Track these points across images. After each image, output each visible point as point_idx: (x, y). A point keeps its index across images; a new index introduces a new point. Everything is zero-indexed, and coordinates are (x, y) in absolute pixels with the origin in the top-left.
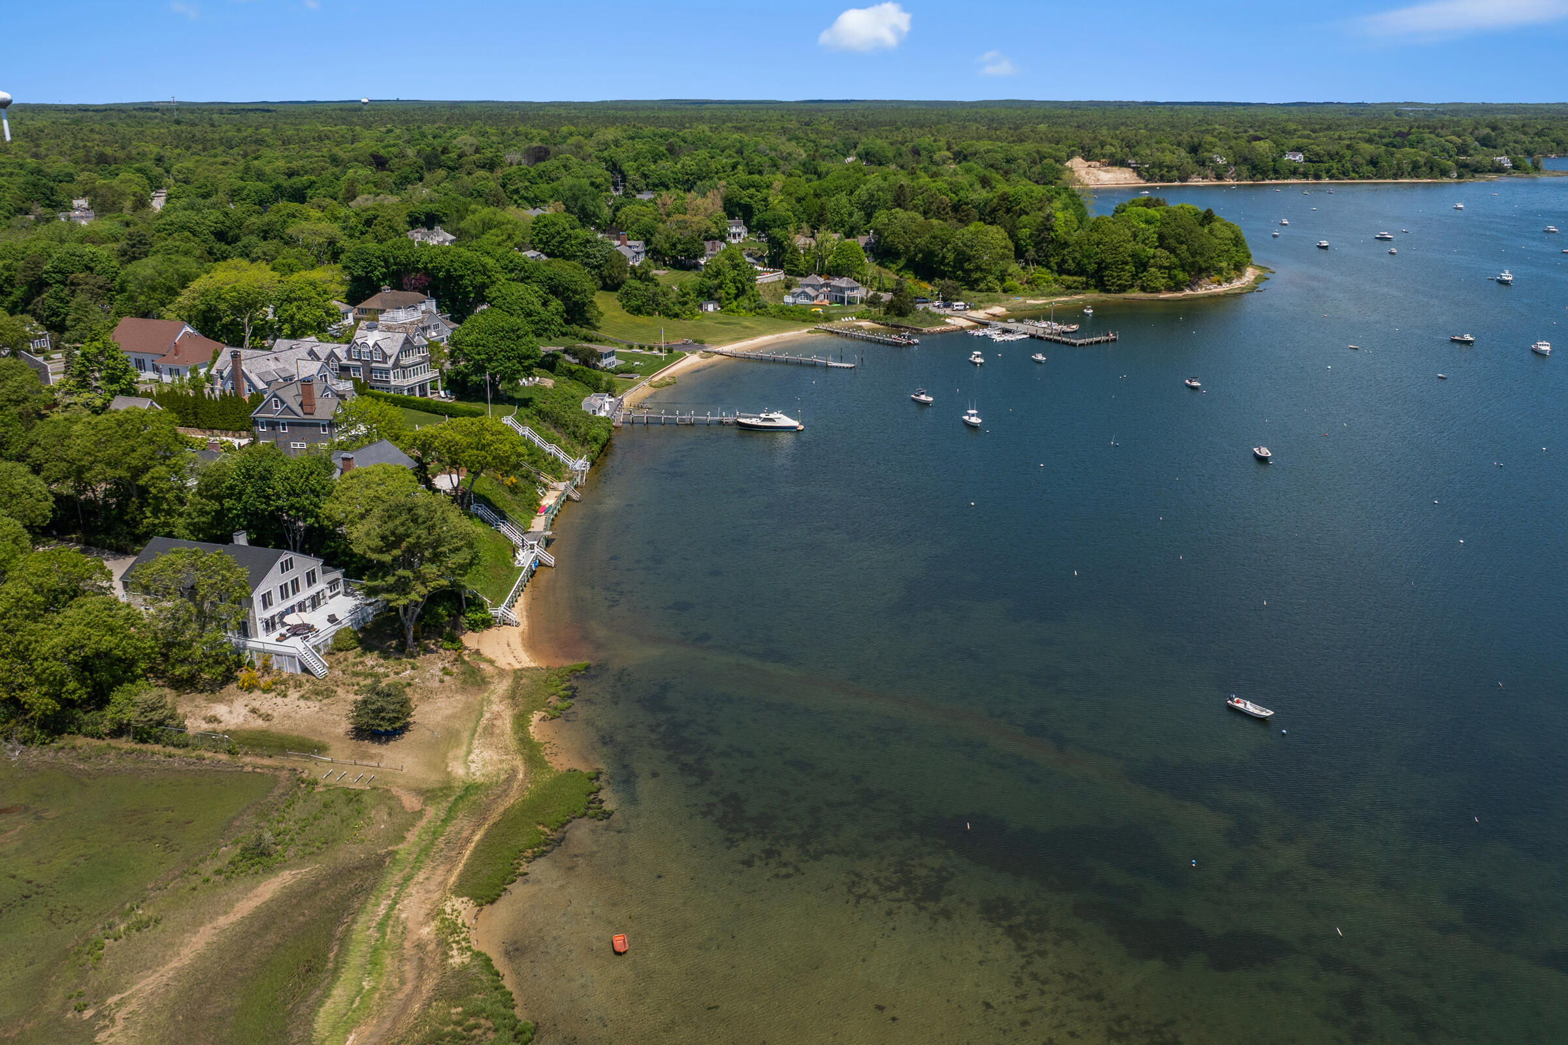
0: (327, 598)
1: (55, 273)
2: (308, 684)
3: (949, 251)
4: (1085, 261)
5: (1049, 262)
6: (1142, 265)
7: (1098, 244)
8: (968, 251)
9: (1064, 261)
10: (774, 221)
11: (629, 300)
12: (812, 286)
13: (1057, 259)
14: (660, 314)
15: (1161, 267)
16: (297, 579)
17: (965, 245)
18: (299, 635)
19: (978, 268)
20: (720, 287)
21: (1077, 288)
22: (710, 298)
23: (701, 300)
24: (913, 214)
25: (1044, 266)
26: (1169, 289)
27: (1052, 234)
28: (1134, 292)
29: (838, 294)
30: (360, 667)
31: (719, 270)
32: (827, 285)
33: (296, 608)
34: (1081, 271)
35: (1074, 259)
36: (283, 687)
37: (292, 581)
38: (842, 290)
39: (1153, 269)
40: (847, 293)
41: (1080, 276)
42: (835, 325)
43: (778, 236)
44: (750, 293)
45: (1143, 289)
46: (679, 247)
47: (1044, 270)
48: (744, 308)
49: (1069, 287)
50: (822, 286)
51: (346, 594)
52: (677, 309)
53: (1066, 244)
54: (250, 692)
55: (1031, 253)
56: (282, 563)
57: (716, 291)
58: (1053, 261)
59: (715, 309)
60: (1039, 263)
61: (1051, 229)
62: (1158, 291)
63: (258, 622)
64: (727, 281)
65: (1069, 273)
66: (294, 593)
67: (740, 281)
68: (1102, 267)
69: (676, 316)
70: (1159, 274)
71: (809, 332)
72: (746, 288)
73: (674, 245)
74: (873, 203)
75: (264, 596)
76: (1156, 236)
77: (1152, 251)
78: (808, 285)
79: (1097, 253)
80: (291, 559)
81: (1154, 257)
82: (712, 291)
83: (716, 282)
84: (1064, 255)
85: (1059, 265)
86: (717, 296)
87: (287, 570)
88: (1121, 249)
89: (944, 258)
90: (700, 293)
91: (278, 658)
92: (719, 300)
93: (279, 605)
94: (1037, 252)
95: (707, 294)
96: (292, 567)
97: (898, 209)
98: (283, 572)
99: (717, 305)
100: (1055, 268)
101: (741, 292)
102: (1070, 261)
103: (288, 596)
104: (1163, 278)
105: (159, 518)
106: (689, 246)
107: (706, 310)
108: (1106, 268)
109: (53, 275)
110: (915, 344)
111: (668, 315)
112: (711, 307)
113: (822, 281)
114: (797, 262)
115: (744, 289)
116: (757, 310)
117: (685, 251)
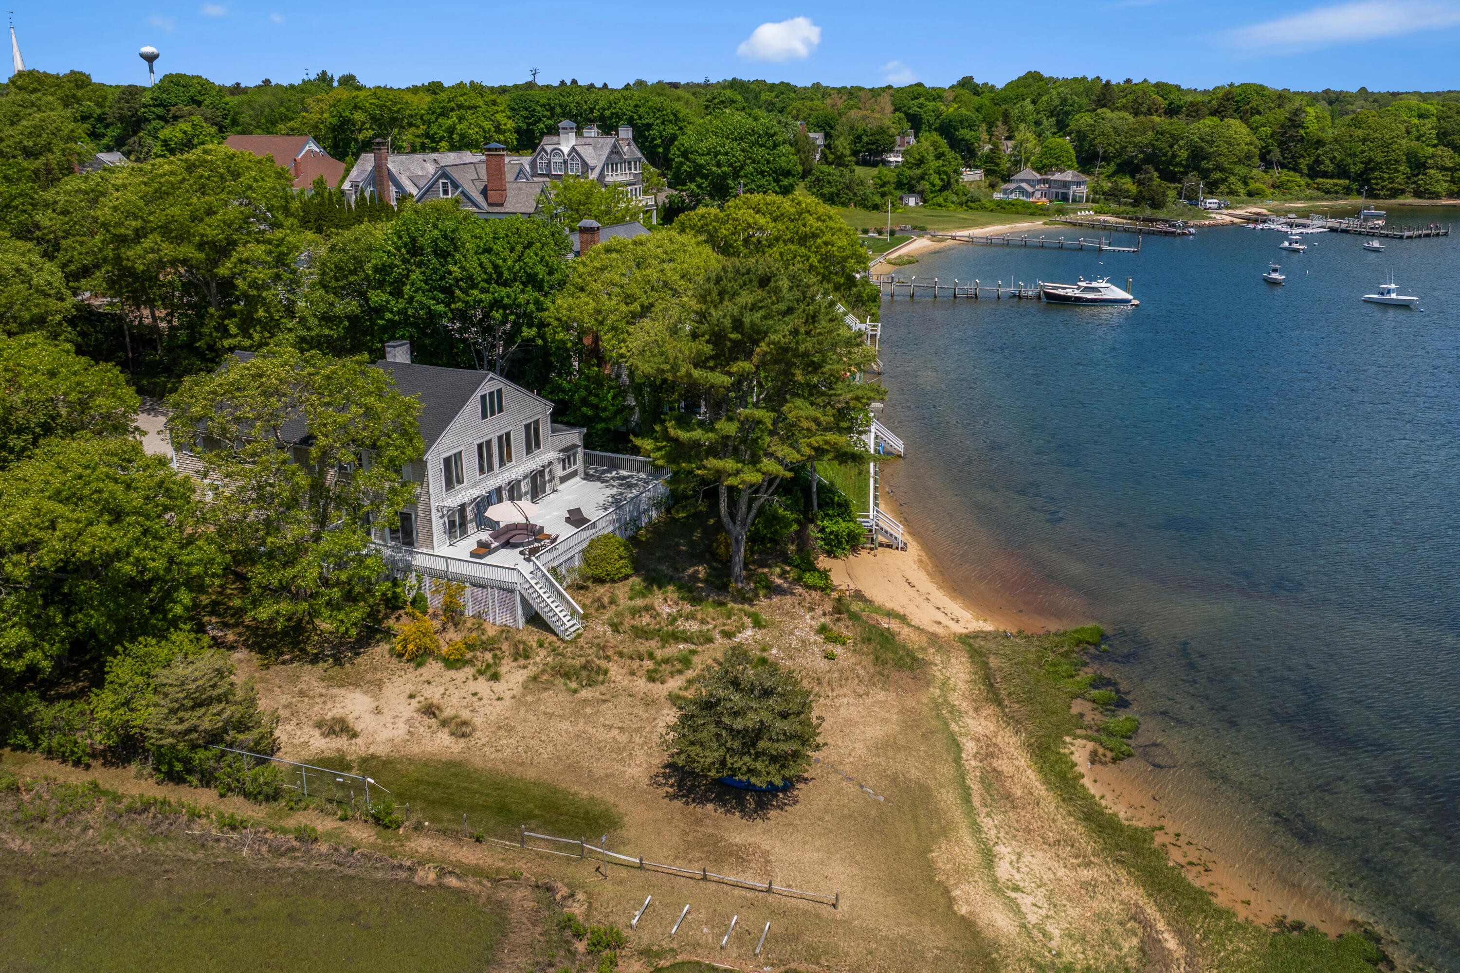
0: (557, 480)
1: (155, 106)
2: (543, 653)
3: (1181, 148)
4: (1349, 160)
5: (1297, 164)
6: (1418, 165)
7: (1364, 141)
8: (1207, 148)
9: (1317, 162)
10: (961, 122)
11: (821, 188)
12: (1027, 181)
13: (1309, 160)
14: (857, 205)
15: (1444, 169)
16: (508, 435)
17: (1202, 140)
18: (514, 546)
19: (1220, 168)
20: (922, 178)
21: (1337, 192)
22: (912, 190)
23: (898, 193)
24: (1123, 114)
25: (1289, 169)
27: (1302, 132)
28: (1406, 198)
29: (1060, 191)
30: (646, 619)
31: (923, 157)
32: (1045, 181)
33: (505, 494)
34: (1342, 173)
35: (1332, 160)
36: (488, 656)
37: (500, 438)
38: (1066, 184)
39: (1432, 171)
40: (1073, 188)
41: (1339, 178)
42: (1071, 217)
43: (968, 137)
44: (955, 187)
45: (1418, 194)
46: (865, 139)
47: (1291, 173)
48: (953, 202)
49: (1327, 192)
50: (1039, 181)
51: (588, 477)
52: (877, 199)
53: (1320, 143)
54: (419, 665)
55: (1276, 154)
56: (483, 397)
57: (918, 182)
58: (1303, 163)
59: (917, 203)
60: (1283, 166)
61: (1301, 126)
62: (1437, 196)
63: (435, 515)
64: (931, 171)
65: (1325, 175)
66: (502, 463)
67: (945, 173)
68: (1370, 167)
69: (876, 207)
70: (1440, 177)
71: (1045, 224)
72: (952, 181)
73: (859, 137)
74: (1067, 108)
75: (447, 461)
76: (1434, 132)
77: (1430, 150)
78: (1022, 181)
79: (1363, 152)
80: (500, 391)
81: (1433, 156)
82: (914, 182)
83: (919, 172)
84: (1319, 156)
85: (1311, 168)
86: (919, 188)
87: (493, 413)
88: (1395, 146)
89: (1174, 156)
90: (899, 185)
91: (478, 592)
92: (921, 194)
93: (475, 485)
94: (1282, 152)
95: (907, 186)
96: (501, 410)
97: (1104, 109)
98: (484, 416)
99: (919, 199)
100: (1306, 171)
101: (946, 187)
102: (1328, 162)
103: (491, 468)
104: (1445, 181)
105: (250, 337)
107: (907, 204)
108: (1373, 170)
109: (153, 109)
110: (1191, 234)
111: (866, 207)
112: (912, 202)
113: (1039, 177)
114: (997, 161)
115: (949, 182)
116: (969, 204)
117: (873, 144)
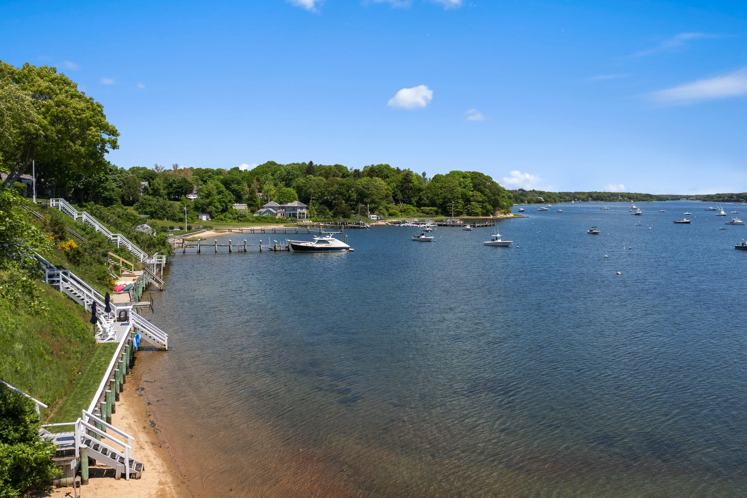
3: (353, 192)
4: (436, 197)
5: (411, 201)
6: (467, 200)
7: (441, 188)
8: (366, 191)
9: (420, 199)
11: (145, 208)
12: (272, 208)
13: (416, 199)
14: (168, 220)
15: (479, 202)
17: (363, 187)
19: (373, 202)
20: (210, 204)
21: (431, 213)
22: (204, 212)
23: (196, 213)
24: (320, 178)
25: (407, 203)
26: (483, 214)
27: (411, 185)
28: (464, 216)
29: (292, 212)
31: (210, 192)
32: (282, 208)
34: (433, 204)
35: (428, 197)
38: (294, 208)
39: (474, 203)
40: (299, 211)
41: (432, 207)
42: (299, 223)
43: (238, 188)
44: (230, 210)
45: (469, 214)
46: (174, 185)
47: (408, 205)
48: (230, 218)
49: (427, 214)
50: (279, 208)
53: (420, 190)
55: (400, 196)
57: (208, 206)
58: (414, 200)
59: (207, 219)
60: (404, 202)
61: (410, 181)
62: (477, 214)
64: (215, 201)
65: (425, 205)
67: (224, 202)
68: (446, 201)
70: (478, 206)
71: (284, 226)
72: (228, 207)
73: (171, 185)
74: (290, 177)
76: (471, 184)
77: (471, 193)
78: (270, 207)
79: (441, 193)
81: (473, 196)
82: (205, 207)
83: (208, 201)
84: (421, 196)
85: (417, 202)
86: (208, 210)
88: (455, 191)
89: (350, 196)
90: (196, 208)
92: (210, 214)
94: (403, 194)
95: (200, 209)
97: (310, 175)
99: (209, 217)
100: (415, 204)
101: (225, 210)
102: (425, 199)
104: (480, 208)
106: (182, 184)
107: (201, 219)
108: (447, 202)
110: (368, 228)
112: (204, 218)
113: (279, 205)
114: (255, 199)
115: (226, 207)
116: (239, 218)
117: (179, 188)
